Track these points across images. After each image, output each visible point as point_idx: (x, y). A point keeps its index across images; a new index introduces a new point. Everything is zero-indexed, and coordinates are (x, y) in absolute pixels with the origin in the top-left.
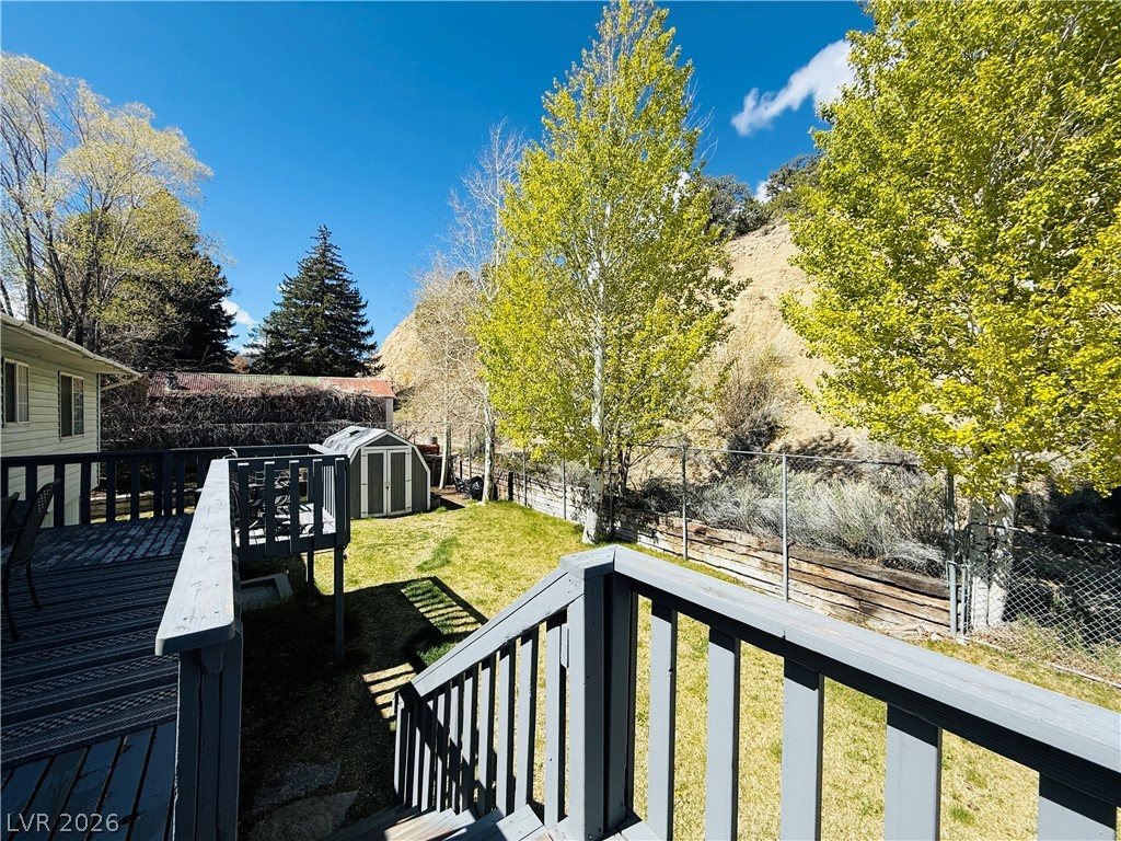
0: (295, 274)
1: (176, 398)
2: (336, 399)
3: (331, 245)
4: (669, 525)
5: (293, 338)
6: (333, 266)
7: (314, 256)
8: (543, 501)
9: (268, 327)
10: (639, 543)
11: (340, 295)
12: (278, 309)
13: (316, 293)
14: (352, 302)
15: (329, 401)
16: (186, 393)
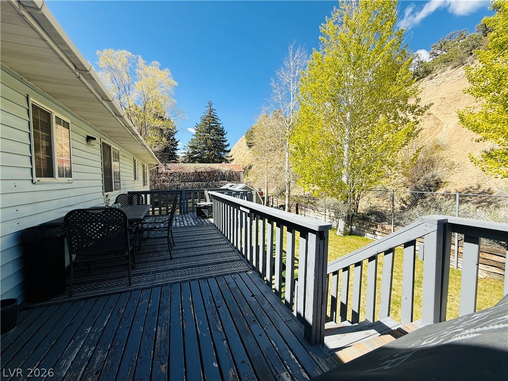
0: (199, 122)
1: (167, 173)
2: (222, 172)
3: (212, 109)
4: (383, 228)
5: (200, 148)
6: (213, 118)
7: (206, 114)
8: (313, 216)
9: (190, 145)
10: (366, 237)
11: (216, 130)
12: (194, 138)
13: (207, 130)
14: (221, 132)
15: (219, 173)
16: (170, 171)
